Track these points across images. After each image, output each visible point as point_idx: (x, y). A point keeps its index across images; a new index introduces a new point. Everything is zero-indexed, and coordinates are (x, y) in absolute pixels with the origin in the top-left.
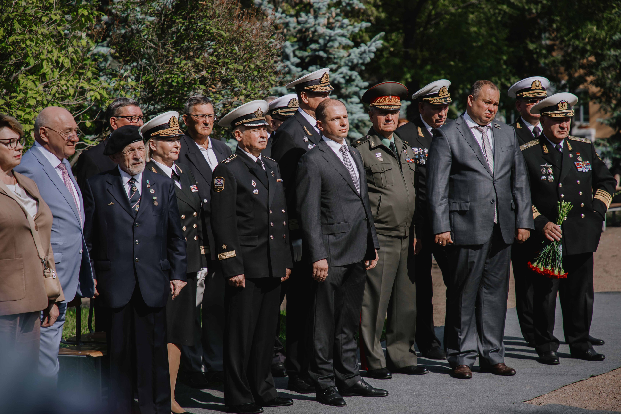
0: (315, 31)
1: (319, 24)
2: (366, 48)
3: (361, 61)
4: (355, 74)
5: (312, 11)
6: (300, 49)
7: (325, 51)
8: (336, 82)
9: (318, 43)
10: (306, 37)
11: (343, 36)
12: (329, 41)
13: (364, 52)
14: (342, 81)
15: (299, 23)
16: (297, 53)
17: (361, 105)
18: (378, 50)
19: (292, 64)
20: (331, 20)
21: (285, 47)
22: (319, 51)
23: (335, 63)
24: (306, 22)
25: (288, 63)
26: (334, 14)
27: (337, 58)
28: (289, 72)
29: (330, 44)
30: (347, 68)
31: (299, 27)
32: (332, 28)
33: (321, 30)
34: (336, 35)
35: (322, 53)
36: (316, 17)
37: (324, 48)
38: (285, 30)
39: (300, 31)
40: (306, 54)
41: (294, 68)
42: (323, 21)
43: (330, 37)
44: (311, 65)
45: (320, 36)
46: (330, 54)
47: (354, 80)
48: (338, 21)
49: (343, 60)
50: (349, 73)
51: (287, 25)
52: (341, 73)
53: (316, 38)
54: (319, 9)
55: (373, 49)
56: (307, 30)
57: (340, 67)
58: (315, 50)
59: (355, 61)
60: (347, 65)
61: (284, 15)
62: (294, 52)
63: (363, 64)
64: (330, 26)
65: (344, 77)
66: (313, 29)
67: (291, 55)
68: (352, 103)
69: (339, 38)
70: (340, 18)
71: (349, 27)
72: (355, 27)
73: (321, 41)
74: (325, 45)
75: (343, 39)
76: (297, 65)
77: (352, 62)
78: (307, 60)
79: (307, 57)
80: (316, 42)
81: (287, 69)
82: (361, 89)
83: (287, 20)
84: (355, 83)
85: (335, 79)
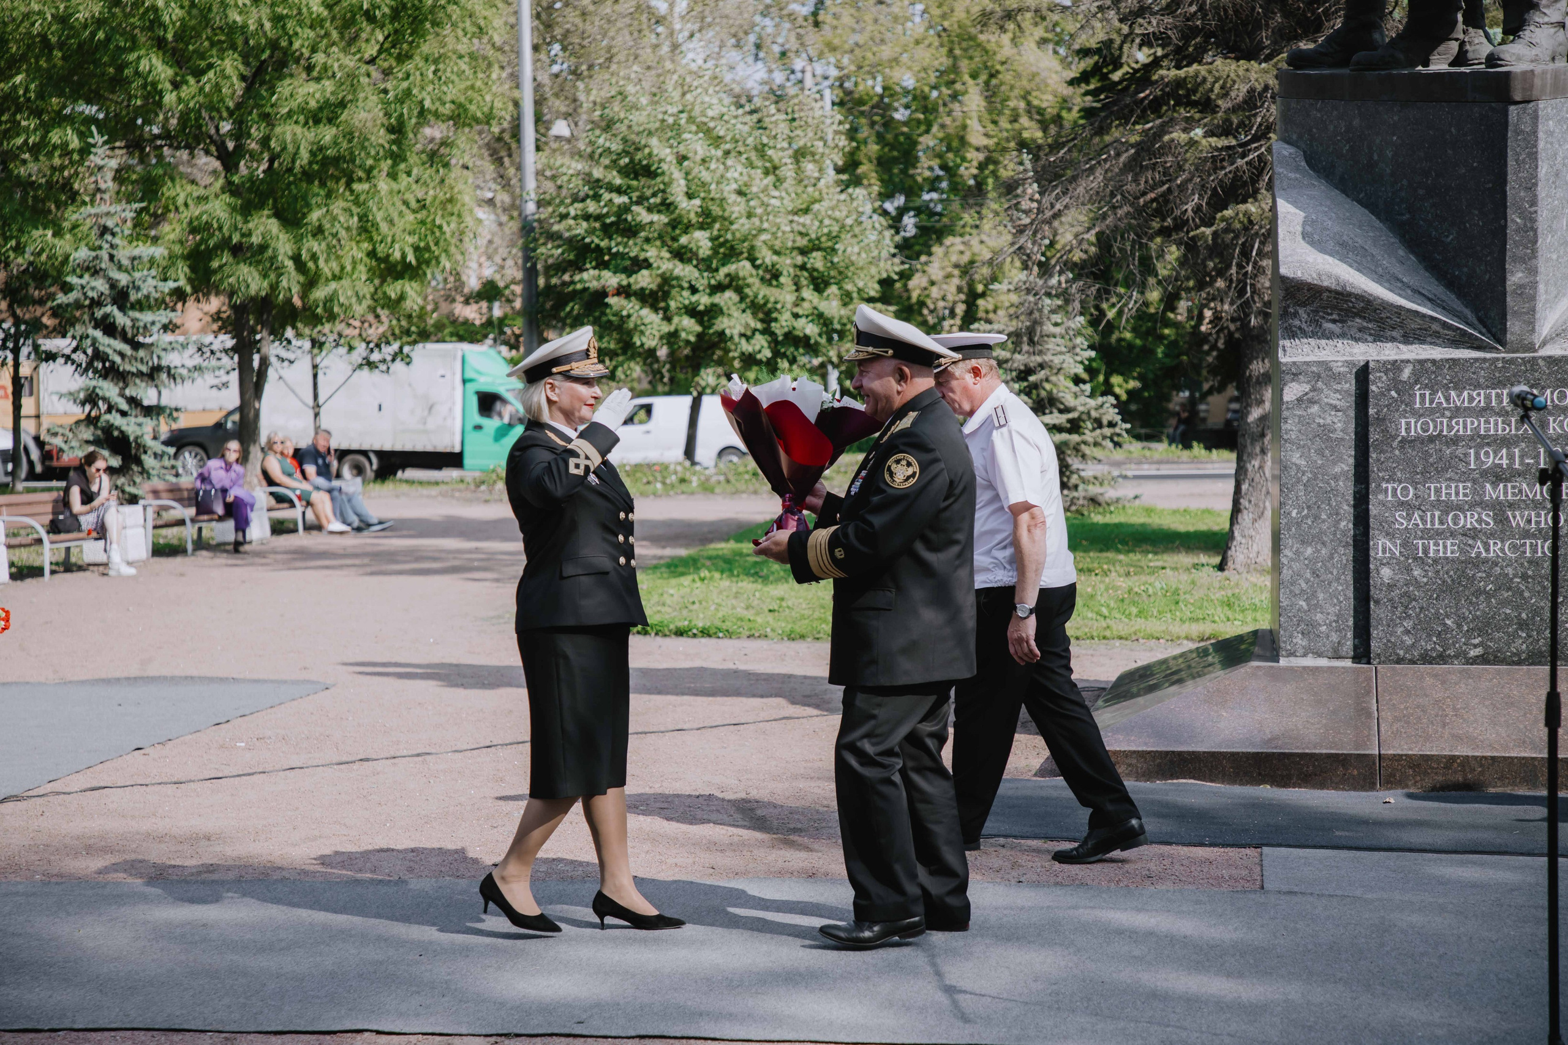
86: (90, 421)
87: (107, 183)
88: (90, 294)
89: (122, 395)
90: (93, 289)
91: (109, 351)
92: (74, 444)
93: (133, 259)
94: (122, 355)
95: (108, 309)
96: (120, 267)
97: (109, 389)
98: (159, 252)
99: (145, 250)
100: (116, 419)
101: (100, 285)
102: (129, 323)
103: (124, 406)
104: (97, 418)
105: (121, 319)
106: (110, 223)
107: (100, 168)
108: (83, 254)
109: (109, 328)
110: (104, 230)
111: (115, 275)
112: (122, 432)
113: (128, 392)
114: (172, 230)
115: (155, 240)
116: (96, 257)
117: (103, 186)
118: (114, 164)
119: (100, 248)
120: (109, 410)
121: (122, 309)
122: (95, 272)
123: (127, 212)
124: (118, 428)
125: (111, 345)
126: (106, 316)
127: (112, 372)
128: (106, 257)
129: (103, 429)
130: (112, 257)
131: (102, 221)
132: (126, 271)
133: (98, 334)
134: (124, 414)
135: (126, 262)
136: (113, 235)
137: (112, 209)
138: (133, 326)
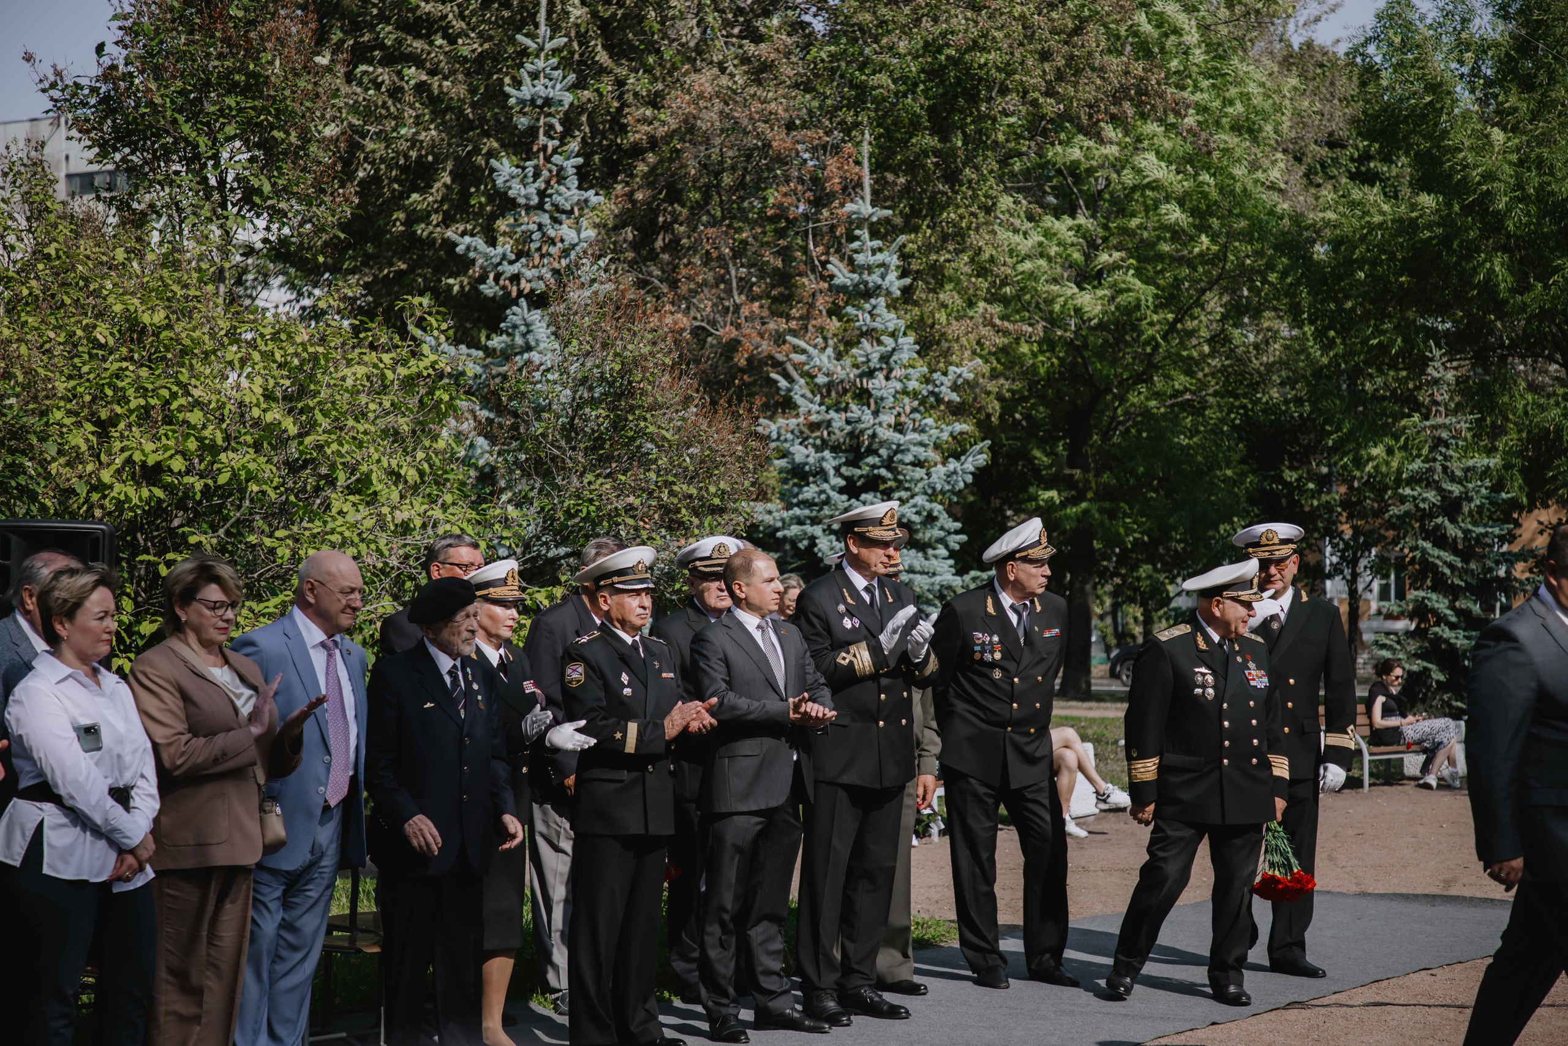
0: (874, 436)
1: (880, 424)
2: (958, 465)
3: (947, 487)
4: (937, 508)
5: (872, 401)
6: (848, 463)
7: (889, 468)
8: (905, 520)
9: (879, 456)
10: (859, 446)
11: (922, 444)
12: (896, 452)
13: (955, 472)
14: (916, 519)
15: (848, 422)
16: (843, 470)
17: (951, 562)
18: (977, 468)
19: (833, 488)
20: (903, 419)
21: (823, 459)
22: (879, 468)
23: (907, 489)
24: (859, 420)
25: (826, 486)
26: (908, 409)
27: (910, 481)
28: (827, 502)
29: (899, 456)
30: (925, 497)
31: (849, 428)
32: (901, 432)
33: (885, 434)
34: (910, 442)
35: (883, 472)
36: (876, 413)
37: (889, 464)
38: (825, 433)
39: (851, 434)
40: (858, 472)
41: (834, 495)
42: (888, 418)
43: (899, 445)
44: (866, 492)
45: (882, 443)
46: (899, 473)
47: (936, 519)
48: (914, 421)
49: (920, 485)
50: (928, 506)
51: (829, 423)
52: (915, 506)
53: (875, 446)
54: (882, 399)
55: (969, 466)
56: (862, 432)
57: (912, 497)
58: (874, 467)
59: (939, 487)
60: (926, 493)
61: (823, 408)
62: (837, 469)
63: (953, 492)
64: (899, 427)
65: (918, 513)
66: (870, 432)
67: (832, 472)
68: (936, 557)
69: (913, 448)
70: (917, 416)
71: (933, 431)
72: (942, 431)
73: (883, 452)
74: (890, 459)
75: (922, 449)
76: (841, 491)
77: (934, 489)
78: (859, 484)
79: (861, 476)
80: (875, 453)
81: (823, 497)
82: (949, 533)
83: (828, 417)
84: (939, 524)
85: (903, 516)
86: (1418, 634)
87: (1442, 395)
88: (1422, 505)
89: (1452, 607)
90: (1424, 500)
91: (1440, 563)
92: (1401, 656)
93: (1467, 470)
94: (1450, 566)
95: (1439, 520)
96: (1453, 479)
97: (1440, 603)
98: (1495, 462)
99: (1480, 461)
100: (1446, 633)
101: (1431, 496)
102: (1460, 534)
103: (1453, 619)
104: (1426, 630)
105: (1452, 531)
106: (1445, 435)
107: (1436, 382)
108: (1417, 465)
109: (1441, 540)
110: (1439, 442)
111: (1448, 486)
112: (1452, 646)
113: (1457, 604)
114: (1510, 440)
115: (1490, 451)
116: (1430, 469)
117: (1439, 398)
118: (1450, 376)
119: (1435, 460)
120: (1437, 624)
121: (1453, 521)
122: (1430, 484)
123: (1463, 424)
124: (1447, 641)
125: (1441, 557)
126: (1438, 527)
127: (1440, 585)
128: (1439, 469)
129: (1431, 641)
130: (1445, 469)
131: (1437, 433)
132: (1460, 482)
133: (1428, 545)
134: (1452, 627)
135: (1459, 473)
136: (1447, 446)
137: (1447, 421)
138: (1465, 539)
